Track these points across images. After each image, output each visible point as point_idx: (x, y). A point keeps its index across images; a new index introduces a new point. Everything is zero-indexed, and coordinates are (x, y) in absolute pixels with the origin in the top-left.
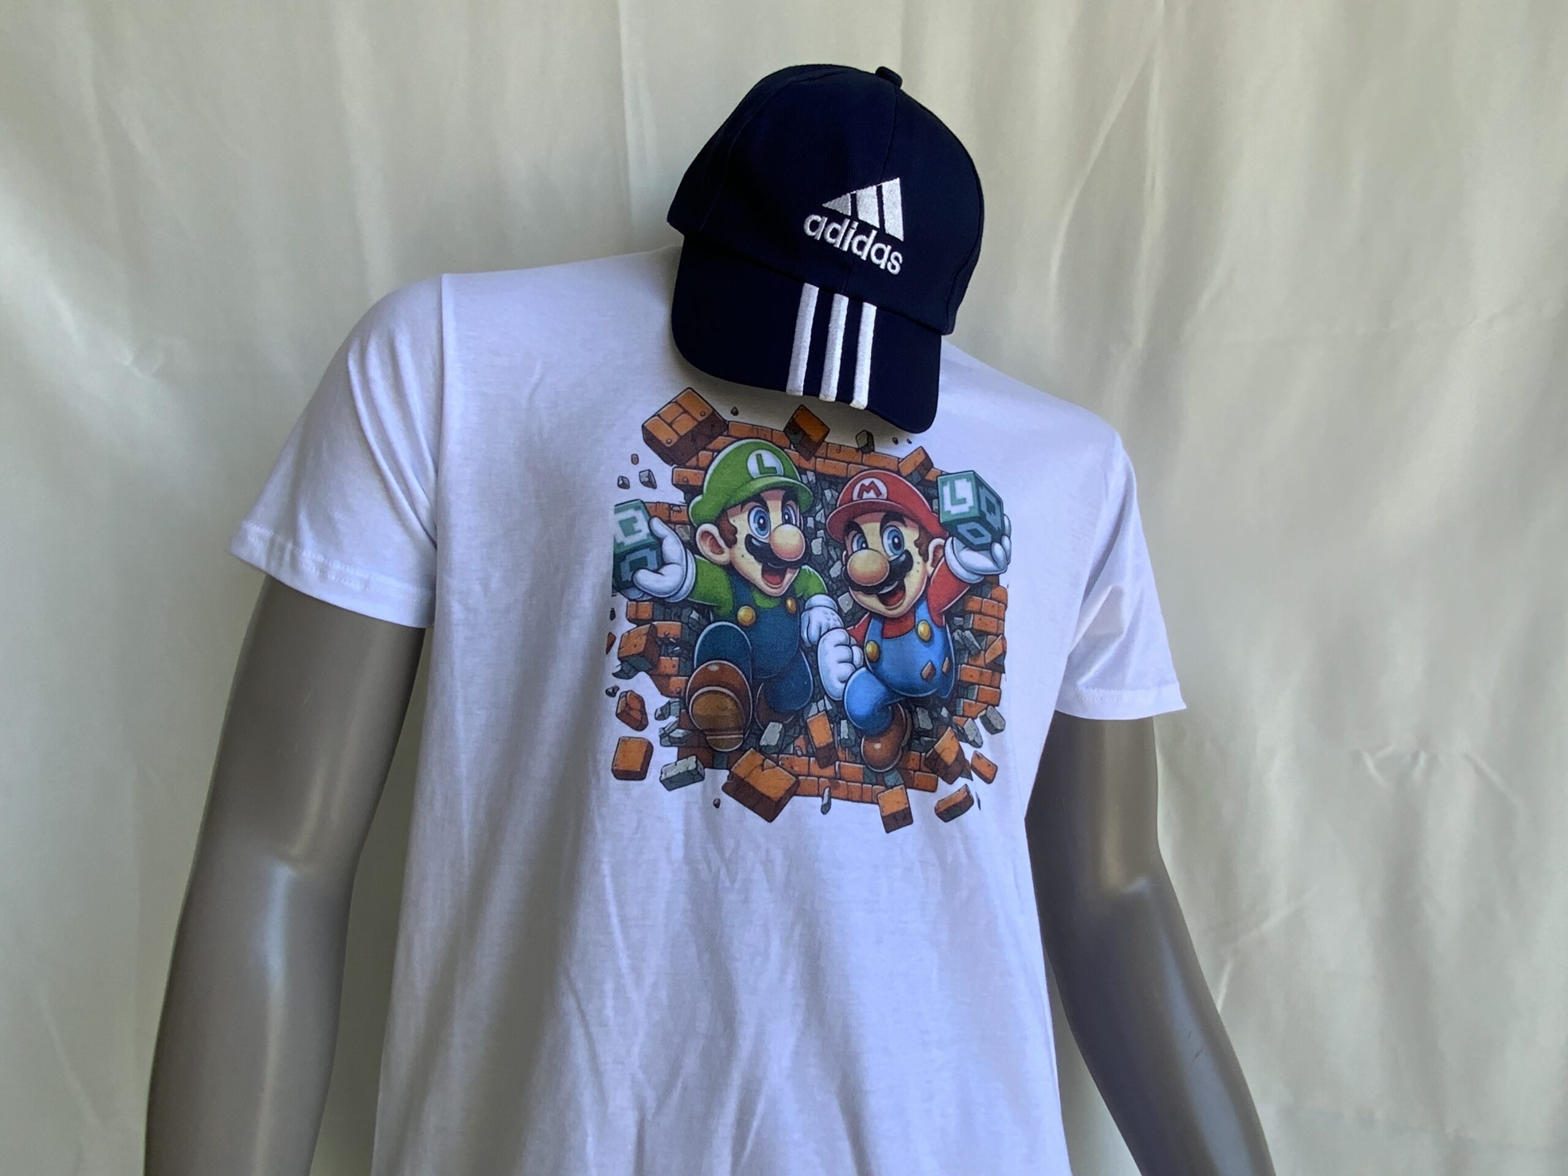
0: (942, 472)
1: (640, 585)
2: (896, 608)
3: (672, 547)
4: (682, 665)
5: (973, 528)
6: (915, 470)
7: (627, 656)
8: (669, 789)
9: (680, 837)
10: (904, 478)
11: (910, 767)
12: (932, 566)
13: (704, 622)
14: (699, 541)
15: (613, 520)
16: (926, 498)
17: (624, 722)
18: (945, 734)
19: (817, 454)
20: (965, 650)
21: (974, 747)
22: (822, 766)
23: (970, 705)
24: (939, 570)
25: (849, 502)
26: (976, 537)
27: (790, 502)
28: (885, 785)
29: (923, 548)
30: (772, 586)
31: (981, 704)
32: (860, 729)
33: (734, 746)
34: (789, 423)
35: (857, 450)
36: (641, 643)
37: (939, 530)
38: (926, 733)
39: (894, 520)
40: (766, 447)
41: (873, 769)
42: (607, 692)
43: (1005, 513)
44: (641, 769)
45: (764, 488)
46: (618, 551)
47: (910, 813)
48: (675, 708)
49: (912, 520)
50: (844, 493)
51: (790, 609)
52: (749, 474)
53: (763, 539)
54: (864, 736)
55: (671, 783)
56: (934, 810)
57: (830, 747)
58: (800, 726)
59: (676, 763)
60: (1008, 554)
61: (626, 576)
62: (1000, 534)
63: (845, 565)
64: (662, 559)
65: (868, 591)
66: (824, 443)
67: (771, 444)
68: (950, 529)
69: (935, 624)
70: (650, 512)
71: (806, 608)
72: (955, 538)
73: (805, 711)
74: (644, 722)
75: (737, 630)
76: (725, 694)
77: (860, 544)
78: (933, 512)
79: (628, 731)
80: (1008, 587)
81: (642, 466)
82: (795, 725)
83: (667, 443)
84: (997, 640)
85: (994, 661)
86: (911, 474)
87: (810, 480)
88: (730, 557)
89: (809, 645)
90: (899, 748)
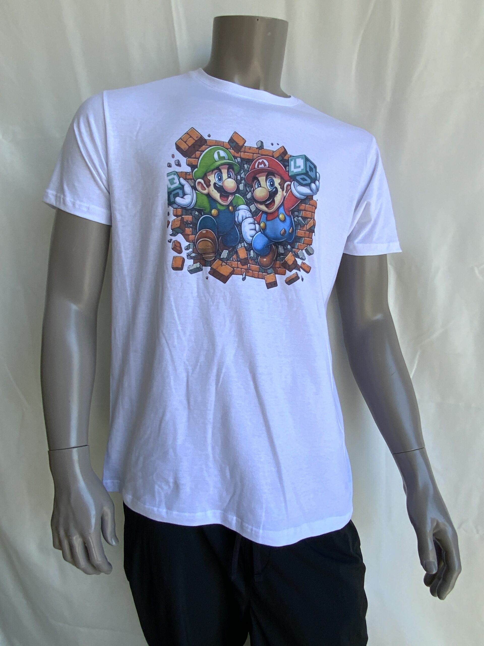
0: (291, 156)
1: (177, 203)
2: (271, 210)
3: (188, 189)
4: (193, 231)
5: (303, 177)
6: (280, 155)
7: (174, 228)
8: (191, 274)
9: (195, 290)
10: (275, 159)
11: (277, 267)
12: (286, 192)
13: (200, 215)
14: (197, 185)
15: (167, 179)
16: (284, 166)
17: (174, 251)
18: (289, 255)
19: (241, 151)
20: (299, 225)
21: (302, 260)
22: (243, 265)
23: (301, 245)
24: (289, 194)
25: (254, 169)
26: (304, 181)
27: (230, 170)
28: (267, 273)
29: (282, 185)
30: (224, 201)
31: (305, 245)
32: (258, 254)
33: (212, 259)
34: (230, 139)
35: (257, 148)
36: (178, 224)
37: (289, 178)
38: (282, 254)
39: (271, 175)
40: (221, 149)
41: (263, 267)
42: (169, 241)
43: (317, 171)
44: (181, 267)
45: (221, 165)
46: (169, 191)
47: (277, 283)
48: (192, 246)
49: (278, 175)
50: (252, 166)
51: (231, 210)
52: (215, 160)
53: (220, 184)
54: (260, 256)
55: (192, 271)
56: (284, 281)
57: (246, 259)
58: (235, 251)
59: (193, 265)
60: (318, 188)
61: (172, 200)
62: (314, 180)
63: (252, 194)
64: (184, 193)
65: (261, 203)
66: (244, 146)
67: (223, 148)
68: (293, 178)
69: (287, 215)
70: (179, 176)
71: (237, 210)
72: (295, 182)
73: (236, 247)
74: (181, 251)
75: (211, 218)
76: (208, 241)
77: (258, 185)
78: (286, 171)
79: (176, 254)
80: (317, 200)
81: (176, 158)
82: (233, 251)
83: (184, 149)
84: (311, 221)
85: (310, 228)
86: (278, 157)
87: (239, 161)
88: (208, 191)
89: (238, 223)
90: (273, 261)
